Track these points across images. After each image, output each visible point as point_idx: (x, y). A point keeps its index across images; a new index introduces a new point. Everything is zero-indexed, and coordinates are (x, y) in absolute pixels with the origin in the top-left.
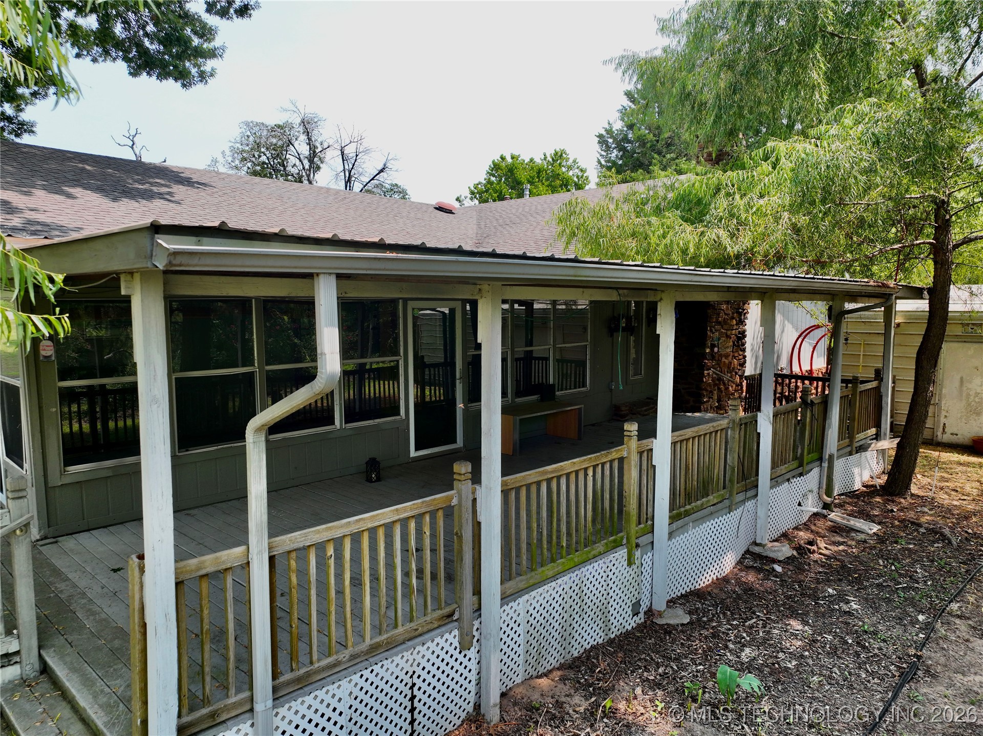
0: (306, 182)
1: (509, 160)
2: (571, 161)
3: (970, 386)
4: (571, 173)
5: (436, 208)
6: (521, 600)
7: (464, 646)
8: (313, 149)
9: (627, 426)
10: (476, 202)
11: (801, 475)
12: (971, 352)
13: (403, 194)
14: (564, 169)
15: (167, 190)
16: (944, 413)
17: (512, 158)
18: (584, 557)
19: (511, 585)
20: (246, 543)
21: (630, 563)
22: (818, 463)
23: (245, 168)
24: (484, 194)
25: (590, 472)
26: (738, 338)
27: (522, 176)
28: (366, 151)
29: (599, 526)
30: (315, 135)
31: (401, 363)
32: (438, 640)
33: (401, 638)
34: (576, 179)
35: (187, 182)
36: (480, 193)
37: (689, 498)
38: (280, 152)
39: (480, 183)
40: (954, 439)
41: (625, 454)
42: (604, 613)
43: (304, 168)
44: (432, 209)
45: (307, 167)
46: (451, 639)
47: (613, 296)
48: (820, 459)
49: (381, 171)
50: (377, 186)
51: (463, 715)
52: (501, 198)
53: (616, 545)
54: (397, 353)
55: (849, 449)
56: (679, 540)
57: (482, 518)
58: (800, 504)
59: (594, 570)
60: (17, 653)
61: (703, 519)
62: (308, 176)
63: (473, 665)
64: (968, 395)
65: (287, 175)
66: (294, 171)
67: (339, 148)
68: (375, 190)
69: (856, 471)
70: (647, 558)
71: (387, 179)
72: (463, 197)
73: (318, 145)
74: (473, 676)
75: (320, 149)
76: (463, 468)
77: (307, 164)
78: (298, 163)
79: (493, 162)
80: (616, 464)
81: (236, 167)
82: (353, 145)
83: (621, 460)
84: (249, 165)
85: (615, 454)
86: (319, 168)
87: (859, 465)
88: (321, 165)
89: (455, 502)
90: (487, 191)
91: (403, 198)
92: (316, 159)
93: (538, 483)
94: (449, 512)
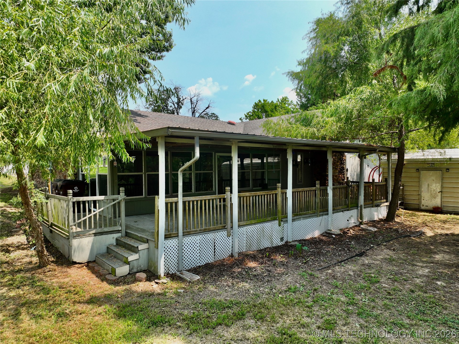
0: (176, 113)
1: (263, 102)
2: (290, 101)
3: (431, 187)
4: (290, 107)
5: (228, 123)
6: (244, 228)
7: (228, 236)
8: (179, 99)
9: (278, 185)
10: (248, 120)
11: (348, 210)
12: (431, 174)
13: (217, 118)
14: (287, 105)
15: (134, 118)
16: (422, 198)
17: (264, 101)
18: (264, 220)
19: (242, 223)
20: (178, 197)
21: (279, 226)
22: (356, 208)
23: (151, 108)
24: (251, 117)
25: (266, 196)
26: (341, 170)
27: (268, 109)
28: (201, 100)
29: (269, 213)
30: (180, 94)
31: (214, 173)
32: (221, 232)
33: (212, 229)
34: (292, 109)
35: (140, 115)
36: (250, 116)
37: (301, 210)
38: (165, 101)
39: (250, 112)
40: (427, 208)
41: (277, 192)
42: (271, 238)
43: (175, 107)
44: (226, 124)
45: (176, 107)
46: (225, 233)
47: (271, 146)
48: (357, 207)
49: (207, 108)
50: (205, 114)
51: (228, 255)
52: (259, 118)
53: (275, 219)
54: (212, 170)
55: (372, 205)
56: (297, 223)
57: (233, 202)
58: (348, 221)
59: (268, 225)
60: (121, 230)
61: (307, 218)
62: (177, 111)
63: (231, 241)
64: (431, 191)
65: (168, 110)
66: (171, 109)
67: (190, 98)
68: (205, 116)
69: (376, 214)
70: (285, 225)
71: (209, 111)
72: (243, 118)
73: (181, 98)
74: (231, 244)
75: (182, 99)
76: (228, 188)
77: (176, 106)
78: (172, 105)
79: (255, 103)
80: (274, 195)
81: (147, 108)
82: (196, 98)
83: (276, 194)
84: (153, 106)
85: (273, 192)
86: (181, 107)
87: (377, 211)
88: (182, 106)
89: (226, 197)
90: (252, 115)
91: (217, 119)
92: (180, 104)
93: (250, 196)
94: (224, 200)
